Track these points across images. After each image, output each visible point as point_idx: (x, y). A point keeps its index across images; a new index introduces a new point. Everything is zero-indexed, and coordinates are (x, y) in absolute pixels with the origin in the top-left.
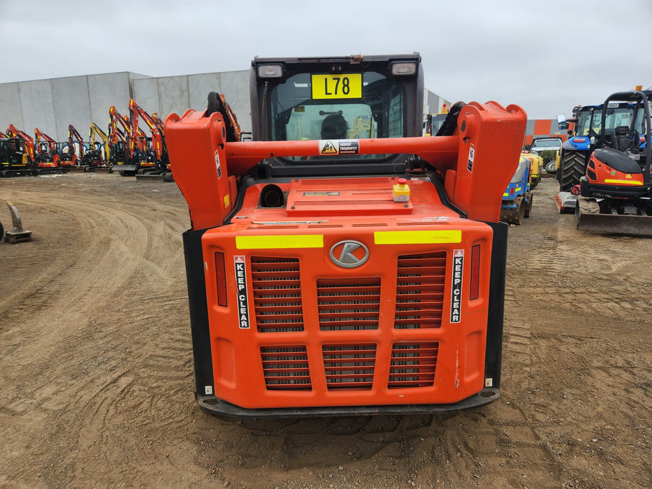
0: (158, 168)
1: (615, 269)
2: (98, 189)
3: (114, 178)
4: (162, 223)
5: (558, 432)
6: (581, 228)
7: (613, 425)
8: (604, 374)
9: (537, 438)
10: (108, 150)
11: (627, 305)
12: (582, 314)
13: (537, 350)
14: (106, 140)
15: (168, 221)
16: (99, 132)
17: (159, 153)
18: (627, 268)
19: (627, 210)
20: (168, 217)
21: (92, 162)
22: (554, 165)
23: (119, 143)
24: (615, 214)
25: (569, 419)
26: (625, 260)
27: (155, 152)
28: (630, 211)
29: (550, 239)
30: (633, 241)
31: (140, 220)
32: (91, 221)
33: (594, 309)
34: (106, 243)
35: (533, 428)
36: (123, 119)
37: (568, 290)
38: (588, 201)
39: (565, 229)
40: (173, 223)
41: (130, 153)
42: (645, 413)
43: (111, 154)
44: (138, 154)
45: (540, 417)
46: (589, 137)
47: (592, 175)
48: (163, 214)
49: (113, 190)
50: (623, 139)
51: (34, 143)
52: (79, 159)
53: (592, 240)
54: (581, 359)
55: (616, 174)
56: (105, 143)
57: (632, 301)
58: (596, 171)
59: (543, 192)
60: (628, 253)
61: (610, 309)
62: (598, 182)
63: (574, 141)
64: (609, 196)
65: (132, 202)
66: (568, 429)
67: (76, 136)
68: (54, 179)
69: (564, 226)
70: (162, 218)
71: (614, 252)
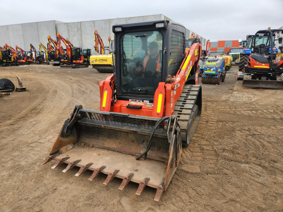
0: (69, 62)
1: (253, 100)
2: (45, 71)
3: (50, 66)
4: (76, 84)
5: (220, 147)
6: (244, 85)
7: (239, 145)
8: (239, 132)
9: (213, 148)
10: (47, 54)
11: (254, 112)
12: (237, 115)
13: (218, 125)
14: (46, 50)
15: (78, 83)
16: (43, 47)
17: (70, 56)
18: (258, 100)
19: (262, 78)
20: (77, 82)
21: (40, 60)
22: (238, 61)
23: (52, 51)
24: (258, 80)
25: (225, 144)
26: (258, 97)
27: (68, 56)
28: (264, 79)
29: (231, 90)
30: (264, 90)
31: (67, 83)
32: (47, 84)
33: (241, 113)
34: (56, 92)
35: (212, 146)
36: (53, 41)
37: (234, 107)
38: (247, 75)
39: (238, 86)
40: (80, 84)
41: (57, 56)
42: (251, 142)
43: (48, 56)
44: (60, 56)
45: (215, 143)
46: (251, 48)
47: (249, 64)
48: (75, 81)
49: (51, 71)
50: (263, 49)
51: (16, 52)
52: (34, 59)
53: (247, 90)
54: (233, 128)
55: (259, 63)
56: (46, 51)
57: (256, 111)
58: (251, 62)
59: (232, 72)
60: (260, 95)
61: (247, 113)
62: (251, 67)
63: (245, 50)
64: (255, 73)
65: (62, 76)
66: (224, 146)
67: (33, 49)
68: (26, 67)
69: (238, 85)
70: (75, 83)
71: (255, 94)
